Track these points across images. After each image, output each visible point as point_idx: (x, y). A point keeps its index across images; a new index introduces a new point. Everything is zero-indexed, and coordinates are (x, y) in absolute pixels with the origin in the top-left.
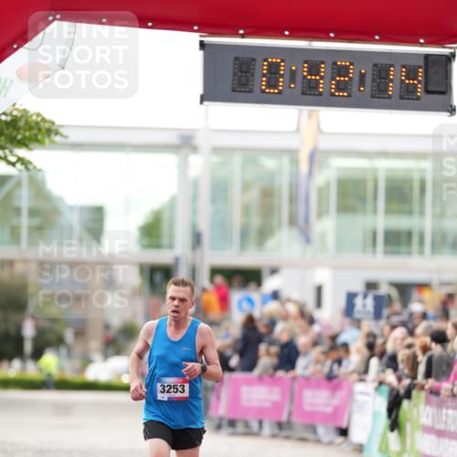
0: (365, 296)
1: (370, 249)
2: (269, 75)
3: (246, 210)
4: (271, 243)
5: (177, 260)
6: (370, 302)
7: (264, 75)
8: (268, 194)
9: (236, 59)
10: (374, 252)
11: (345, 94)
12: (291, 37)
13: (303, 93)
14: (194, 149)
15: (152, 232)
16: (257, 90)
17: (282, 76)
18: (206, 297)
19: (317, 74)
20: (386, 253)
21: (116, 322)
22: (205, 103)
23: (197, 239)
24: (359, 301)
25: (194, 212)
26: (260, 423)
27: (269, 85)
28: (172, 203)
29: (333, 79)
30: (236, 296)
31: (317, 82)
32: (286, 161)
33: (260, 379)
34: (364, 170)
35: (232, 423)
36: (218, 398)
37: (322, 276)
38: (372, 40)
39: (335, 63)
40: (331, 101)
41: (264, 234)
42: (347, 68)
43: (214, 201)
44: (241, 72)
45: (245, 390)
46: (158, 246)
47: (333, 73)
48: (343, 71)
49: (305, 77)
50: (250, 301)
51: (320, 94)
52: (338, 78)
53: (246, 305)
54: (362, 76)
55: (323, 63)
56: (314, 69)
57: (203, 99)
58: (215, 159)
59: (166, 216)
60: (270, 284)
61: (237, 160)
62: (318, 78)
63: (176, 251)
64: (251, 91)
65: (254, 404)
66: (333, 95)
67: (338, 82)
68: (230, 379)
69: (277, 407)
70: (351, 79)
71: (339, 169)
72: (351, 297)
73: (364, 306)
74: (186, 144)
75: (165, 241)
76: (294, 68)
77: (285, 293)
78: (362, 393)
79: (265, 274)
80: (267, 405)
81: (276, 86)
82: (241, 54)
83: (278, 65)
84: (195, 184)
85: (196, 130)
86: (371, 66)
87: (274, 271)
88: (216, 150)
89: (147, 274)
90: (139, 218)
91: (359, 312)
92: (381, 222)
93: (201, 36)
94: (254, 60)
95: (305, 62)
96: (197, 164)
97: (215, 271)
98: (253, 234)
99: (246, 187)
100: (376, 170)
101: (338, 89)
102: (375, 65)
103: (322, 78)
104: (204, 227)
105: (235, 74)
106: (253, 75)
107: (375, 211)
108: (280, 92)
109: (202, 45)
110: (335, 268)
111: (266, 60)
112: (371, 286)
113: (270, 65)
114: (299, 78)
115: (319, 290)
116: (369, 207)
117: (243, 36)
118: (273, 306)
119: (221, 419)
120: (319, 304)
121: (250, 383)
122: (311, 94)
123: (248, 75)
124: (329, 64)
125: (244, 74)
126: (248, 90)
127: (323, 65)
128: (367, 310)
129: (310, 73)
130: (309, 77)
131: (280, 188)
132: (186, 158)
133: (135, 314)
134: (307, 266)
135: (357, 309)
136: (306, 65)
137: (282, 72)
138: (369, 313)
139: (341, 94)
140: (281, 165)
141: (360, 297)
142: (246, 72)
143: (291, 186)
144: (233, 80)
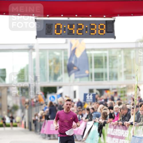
0: (90, 95)
1: (90, 80)
2: (57, 29)
4: (59, 78)
6: (91, 96)
7: (55, 29)
9: (47, 24)
10: (92, 80)
11: (81, 34)
13: (68, 34)
14: (34, 50)
16: (53, 34)
17: (61, 29)
19: (72, 28)
20: (95, 80)
21: (11, 105)
24: (88, 96)
25: (35, 70)
27: (57, 32)
28: (27, 66)
29: (77, 29)
30: (49, 96)
31: (72, 30)
37: (76, 88)
38: (89, 17)
39: (78, 24)
40: (77, 36)
41: (56, 76)
43: (40, 65)
44: (49, 28)
47: (77, 27)
48: (81, 27)
49: (68, 29)
50: (53, 97)
51: (74, 34)
53: (52, 99)
57: (37, 37)
58: (40, 53)
60: (59, 91)
61: (48, 53)
64: (51, 34)
66: (77, 34)
67: (79, 30)
70: (83, 29)
72: (85, 95)
73: (90, 98)
74: (31, 48)
79: (58, 88)
81: (59, 32)
83: (60, 26)
84: (34, 61)
85: (34, 44)
86: (89, 25)
87: (60, 87)
88: (41, 50)
90: (17, 71)
91: (88, 100)
93: (35, 18)
94: (52, 24)
95: (69, 24)
96: (35, 55)
100: (91, 54)
101: (79, 32)
105: (46, 29)
106: (52, 29)
107: (91, 67)
108: (61, 34)
109: (36, 20)
110: (79, 85)
111: (56, 24)
112: (91, 91)
113: (57, 26)
114: (66, 30)
115: (75, 92)
117: (48, 17)
118: (60, 99)
120: (75, 97)
122: (70, 34)
123: (50, 29)
124: (76, 25)
125: (49, 29)
126: (50, 34)
127: (74, 25)
128: (90, 99)
129: (70, 28)
130: (70, 29)
131: (62, 61)
132: (31, 53)
133: (17, 102)
134: (71, 86)
135: (87, 99)
136: (69, 25)
137: (61, 28)
138: (91, 100)
139: (80, 34)
140: (61, 54)
141: (88, 95)
142: (50, 28)
143: (65, 60)
144: (46, 31)
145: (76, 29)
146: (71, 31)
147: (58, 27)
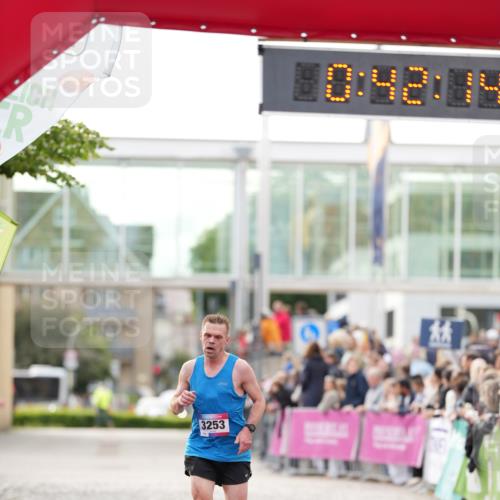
0: (442, 324)
1: (446, 272)
2: (334, 83)
3: (310, 230)
4: (337, 266)
5: (234, 284)
6: (447, 330)
7: (329, 82)
8: (333, 211)
9: (299, 65)
10: (451, 276)
11: (419, 103)
12: (358, 40)
13: (373, 102)
14: (252, 163)
15: (206, 254)
16: (321, 99)
17: (349, 83)
18: (265, 325)
19: (388, 80)
20: (463, 276)
21: (167, 352)
22: (265, 113)
23: (255, 262)
24: (435, 329)
25: (252, 232)
26: (326, 462)
27: (334, 94)
28: (228, 222)
29: (406, 85)
30: (298, 324)
31: (387, 89)
32: (353, 175)
33: (326, 414)
34: (440, 184)
35: (295, 463)
36: (280, 435)
37: (394, 301)
38: (448, 44)
39: (407, 69)
40: (403, 110)
41: (329, 257)
42: (420, 74)
43: (274, 219)
44: (305, 79)
45: (308, 426)
46: (213, 270)
47: (404, 79)
48: (416, 77)
49: (374, 84)
50: (314, 329)
51: (391, 102)
52: (410, 85)
53: (309, 334)
54: (437, 83)
55: (394, 68)
56: (384, 75)
57: (262, 108)
58: (276, 174)
59: (221, 236)
60: (336, 311)
61: (299, 175)
62: (388, 84)
63: (233, 274)
64: (314, 100)
65: (319, 441)
66: (405, 103)
67: (410, 89)
68: (292, 414)
69: (344, 444)
70: (424, 85)
71: (411, 184)
72: (426, 325)
73: (441, 334)
74: (243, 157)
75: (220, 264)
76: (362, 74)
77: (353, 321)
78: (438, 430)
79: (331, 299)
80: (334, 442)
81: (342, 94)
82: (303, 60)
83: (344, 71)
84: (254, 202)
85: (255, 142)
86: (447, 71)
87: (340, 297)
88: (276, 164)
89: (200, 300)
90: (192, 238)
91: (435, 340)
92: (459, 242)
93: (260, 40)
94: (317, 65)
95: (375, 68)
96: (255, 179)
97: (275, 297)
98: (317, 256)
99: (309, 205)
100: (452, 185)
101: (411, 97)
102: (451, 71)
103: (393, 85)
104: (263, 248)
105: (297, 81)
106: (316, 82)
107: (451, 230)
108: (347, 100)
109: (261, 50)
110: (407, 292)
111: (331, 66)
112: (447, 312)
113: (336, 71)
114: (367, 85)
115: (390, 316)
116: (445, 226)
117: (305, 40)
118: (339, 335)
119: (282, 457)
120: (390, 332)
121: (314, 418)
122: (380, 103)
123: (312, 82)
124: (401, 70)
125: (307, 81)
126: (311, 98)
127: (393, 71)
128: (444, 338)
129: (380, 79)
130: (379, 84)
131: (347, 205)
132: (243, 173)
133: (187, 344)
134: (377, 291)
135: (432, 337)
136: (375, 71)
137: (348, 79)
138: (446, 341)
139: (414, 102)
140: (348, 179)
141: (437, 324)
142: (310, 79)
143: (359, 203)
144: (295, 88)
145: (400, 84)
146: (383, 92)
147: (339, 75)
